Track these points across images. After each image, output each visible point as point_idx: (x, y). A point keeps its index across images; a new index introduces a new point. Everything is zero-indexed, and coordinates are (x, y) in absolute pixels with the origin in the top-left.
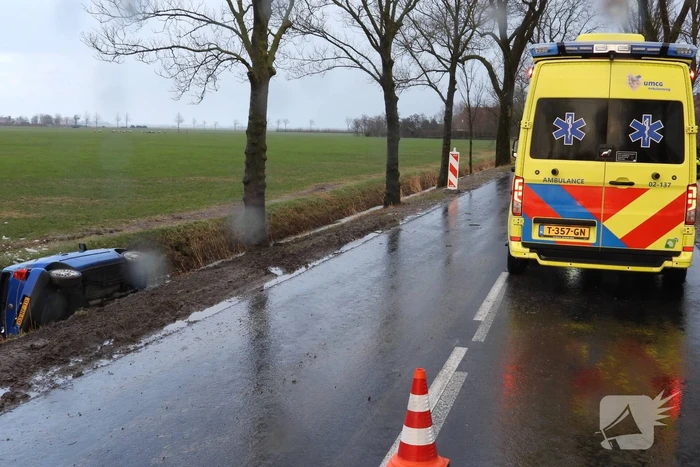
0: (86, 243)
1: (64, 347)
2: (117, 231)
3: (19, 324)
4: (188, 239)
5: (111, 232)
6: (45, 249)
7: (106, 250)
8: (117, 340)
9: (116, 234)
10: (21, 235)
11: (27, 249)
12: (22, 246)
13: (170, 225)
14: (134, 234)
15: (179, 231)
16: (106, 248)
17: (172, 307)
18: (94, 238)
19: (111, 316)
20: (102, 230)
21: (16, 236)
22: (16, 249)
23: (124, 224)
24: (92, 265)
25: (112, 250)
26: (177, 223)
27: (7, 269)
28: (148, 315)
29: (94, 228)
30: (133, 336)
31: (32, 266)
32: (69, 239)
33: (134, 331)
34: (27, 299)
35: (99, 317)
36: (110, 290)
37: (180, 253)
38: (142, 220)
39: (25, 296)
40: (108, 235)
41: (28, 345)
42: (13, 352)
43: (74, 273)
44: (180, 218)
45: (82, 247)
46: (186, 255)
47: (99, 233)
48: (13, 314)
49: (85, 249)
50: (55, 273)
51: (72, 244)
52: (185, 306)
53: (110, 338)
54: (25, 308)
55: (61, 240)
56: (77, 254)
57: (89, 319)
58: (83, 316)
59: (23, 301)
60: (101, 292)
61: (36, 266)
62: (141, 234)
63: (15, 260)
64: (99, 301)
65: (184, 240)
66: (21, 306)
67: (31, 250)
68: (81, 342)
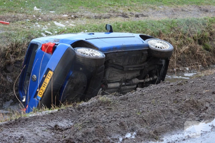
0: (112, 24)
1: (87, 133)
2: (143, 15)
3: (40, 96)
4: (211, 34)
5: (137, 16)
6: (72, 24)
7: (131, 35)
8: (139, 134)
9: (142, 19)
10: (51, 8)
11: (56, 23)
12: (51, 19)
13: (195, 17)
14: (159, 22)
15: (204, 24)
16: (131, 32)
17: (197, 107)
18: (120, 20)
19: (135, 106)
20: (128, 12)
21: (47, 8)
22: (46, 21)
23: (150, 10)
24: (116, 48)
25: (137, 35)
26: (203, 16)
27: (34, 41)
28: (172, 111)
29: (121, 10)
30: (156, 132)
31: (58, 40)
32: (96, 17)
33: (157, 127)
34: (51, 73)
35: (123, 106)
36: (129, 76)
37: (202, 47)
38: (168, 9)
39: (49, 70)
40: (133, 19)
41: (52, 124)
42: (38, 130)
43: (99, 54)
44: (207, 11)
45: (109, 28)
46: (207, 49)
47: (124, 16)
48: (36, 85)
49: (111, 31)
50: (81, 51)
51: (98, 23)
52: (210, 108)
53: (133, 130)
54: (47, 81)
55: (88, 18)
56: (103, 34)
57: (113, 107)
58: (108, 103)
59: (46, 74)
60: (120, 77)
61: (63, 41)
62: (165, 23)
63: (44, 32)
64: (118, 85)
65: (207, 34)
66: (44, 79)
67: (60, 25)
68: (104, 130)
